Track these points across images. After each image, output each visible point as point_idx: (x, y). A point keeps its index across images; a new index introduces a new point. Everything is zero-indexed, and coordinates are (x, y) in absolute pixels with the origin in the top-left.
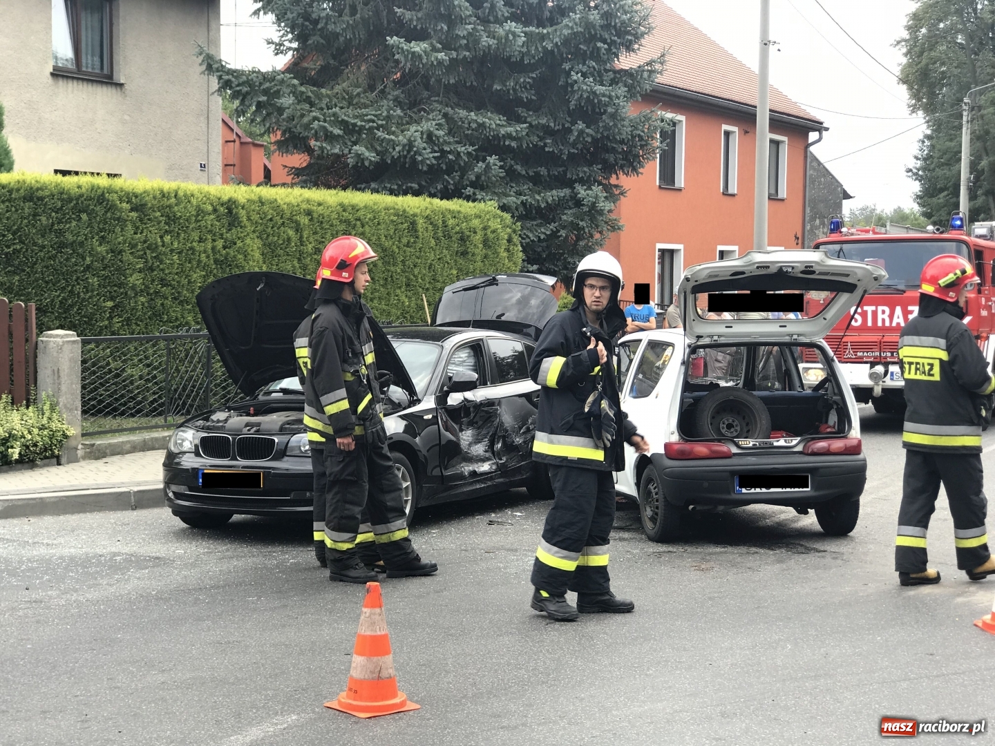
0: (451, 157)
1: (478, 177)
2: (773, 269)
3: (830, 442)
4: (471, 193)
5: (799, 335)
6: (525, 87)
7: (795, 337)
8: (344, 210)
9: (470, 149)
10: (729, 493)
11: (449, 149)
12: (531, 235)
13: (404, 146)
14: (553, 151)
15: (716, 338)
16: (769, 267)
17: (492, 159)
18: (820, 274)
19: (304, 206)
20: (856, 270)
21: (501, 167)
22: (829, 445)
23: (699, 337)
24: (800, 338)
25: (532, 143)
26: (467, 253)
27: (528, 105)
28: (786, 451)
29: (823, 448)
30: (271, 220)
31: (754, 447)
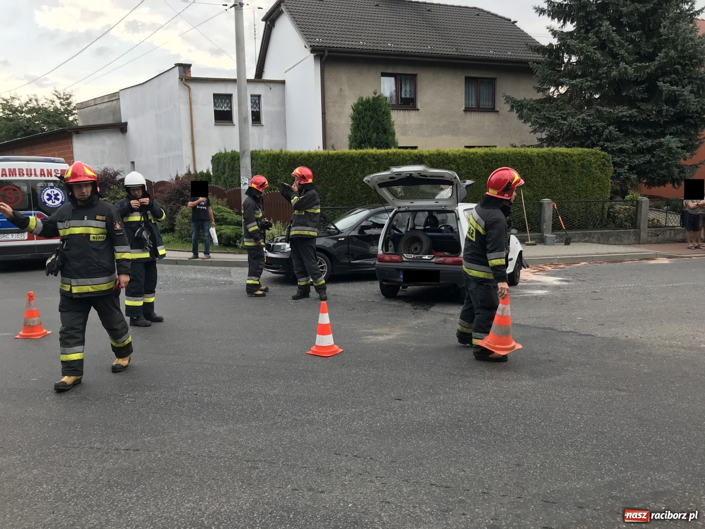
0: (593, 128)
1: (607, 136)
2: (403, 176)
3: (445, 258)
4: (602, 144)
5: (445, 206)
6: (640, 92)
7: (443, 207)
8: (487, 156)
9: (603, 124)
10: (397, 278)
11: (593, 125)
12: (636, 161)
13: (569, 125)
14: (655, 120)
15: (407, 208)
16: (401, 174)
17: (611, 128)
18: (430, 176)
19: (462, 155)
20: (446, 174)
21: (617, 131)
22: (445, 260)
23: (399, 207)
24: (446, 208)
25: (642, 118)
26: (569, 171)
27: (643, 100)
28: (427, 261)
29: (442, 261)
30: (443, 161)
31: (414, 258)
